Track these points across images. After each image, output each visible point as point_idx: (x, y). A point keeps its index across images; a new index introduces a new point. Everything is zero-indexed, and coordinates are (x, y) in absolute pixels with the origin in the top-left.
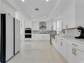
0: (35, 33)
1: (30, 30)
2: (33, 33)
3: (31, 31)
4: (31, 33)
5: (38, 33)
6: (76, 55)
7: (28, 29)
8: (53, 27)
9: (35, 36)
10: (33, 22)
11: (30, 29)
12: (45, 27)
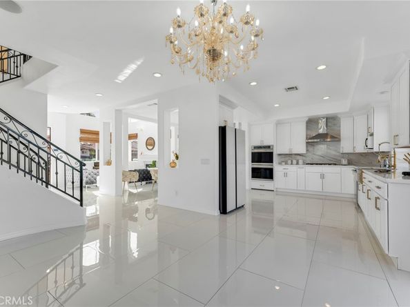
0: (286, 163)
1: (268, 151)
2: (280, 164)
3: (271, 154)
4: (272, 162)
5: (301, 162)
6: (378, 209)
7: (260, 147)
8: (372, 135)
9: (286, 175)
10: (279, 123)
11: (269, 147)
12: (336, 138)
